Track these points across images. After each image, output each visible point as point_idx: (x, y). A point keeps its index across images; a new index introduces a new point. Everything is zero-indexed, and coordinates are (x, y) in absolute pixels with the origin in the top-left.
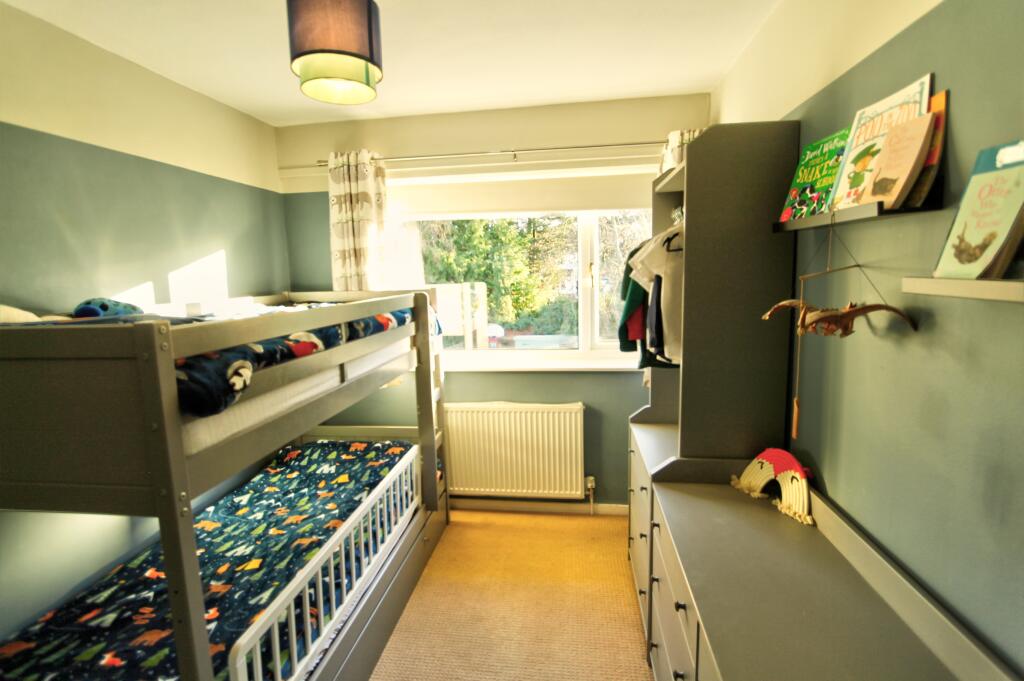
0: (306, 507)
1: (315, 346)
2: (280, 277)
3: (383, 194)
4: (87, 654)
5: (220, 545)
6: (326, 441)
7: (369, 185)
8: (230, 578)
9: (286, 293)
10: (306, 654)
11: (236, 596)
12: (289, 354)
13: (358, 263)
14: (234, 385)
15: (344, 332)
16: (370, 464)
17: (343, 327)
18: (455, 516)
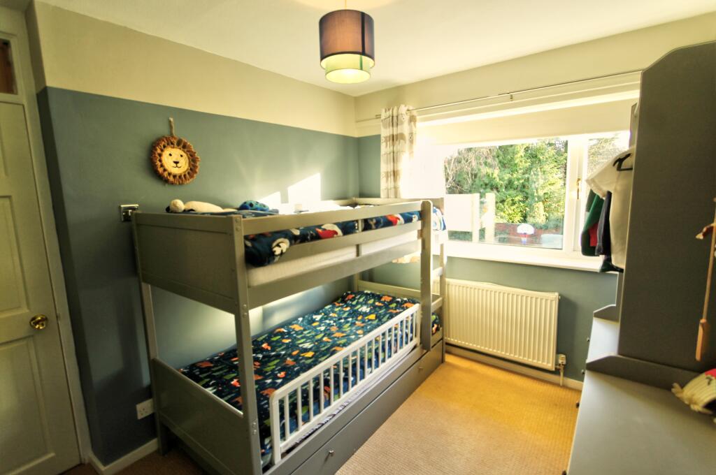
0: (347, 330)
1: (336, 233)
2: (352, 189)
3: (414, 132)
4: (228, 377)
5: (299, 339)
6: (369, 292)
7: (405, 128)
8: (296, 359)
9: (354, 199)
10: (319, 412)
11: (296, 369)
12: (317, 237)
13: (395, 180)
14: (275, 251)
15: (360, 225)
16: (391, 311)
17: (360, 222)
18: (449, 358)
